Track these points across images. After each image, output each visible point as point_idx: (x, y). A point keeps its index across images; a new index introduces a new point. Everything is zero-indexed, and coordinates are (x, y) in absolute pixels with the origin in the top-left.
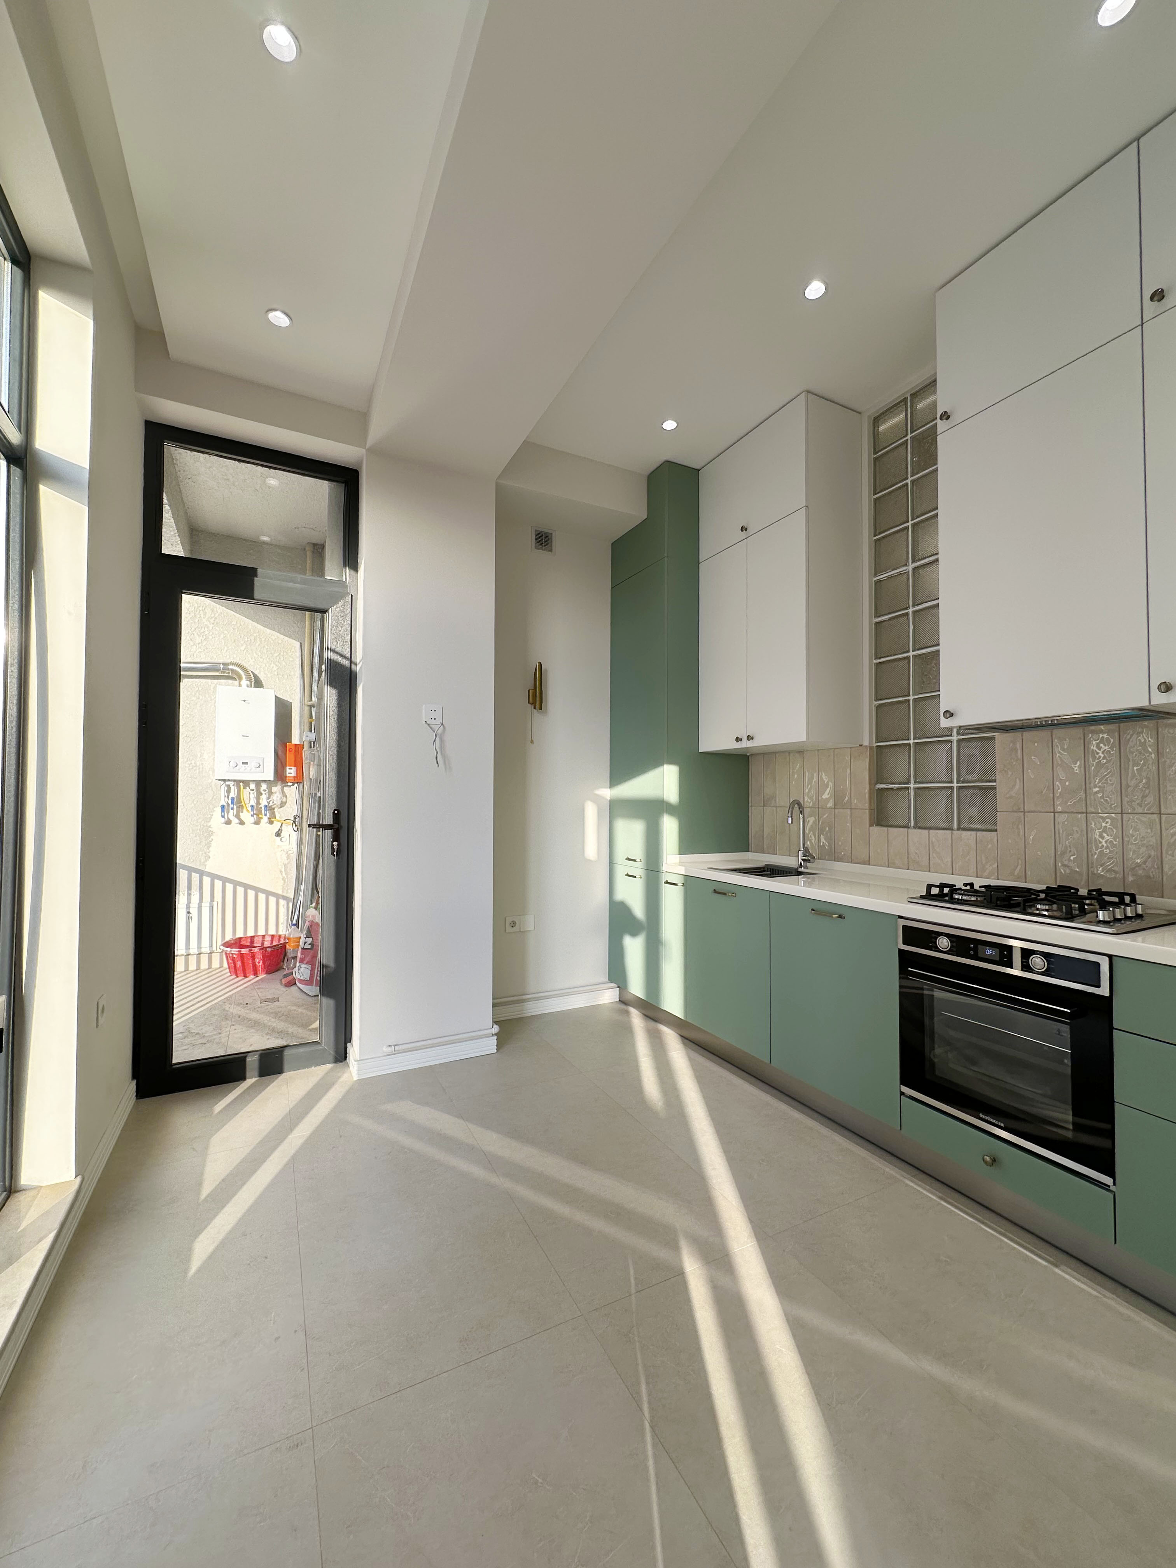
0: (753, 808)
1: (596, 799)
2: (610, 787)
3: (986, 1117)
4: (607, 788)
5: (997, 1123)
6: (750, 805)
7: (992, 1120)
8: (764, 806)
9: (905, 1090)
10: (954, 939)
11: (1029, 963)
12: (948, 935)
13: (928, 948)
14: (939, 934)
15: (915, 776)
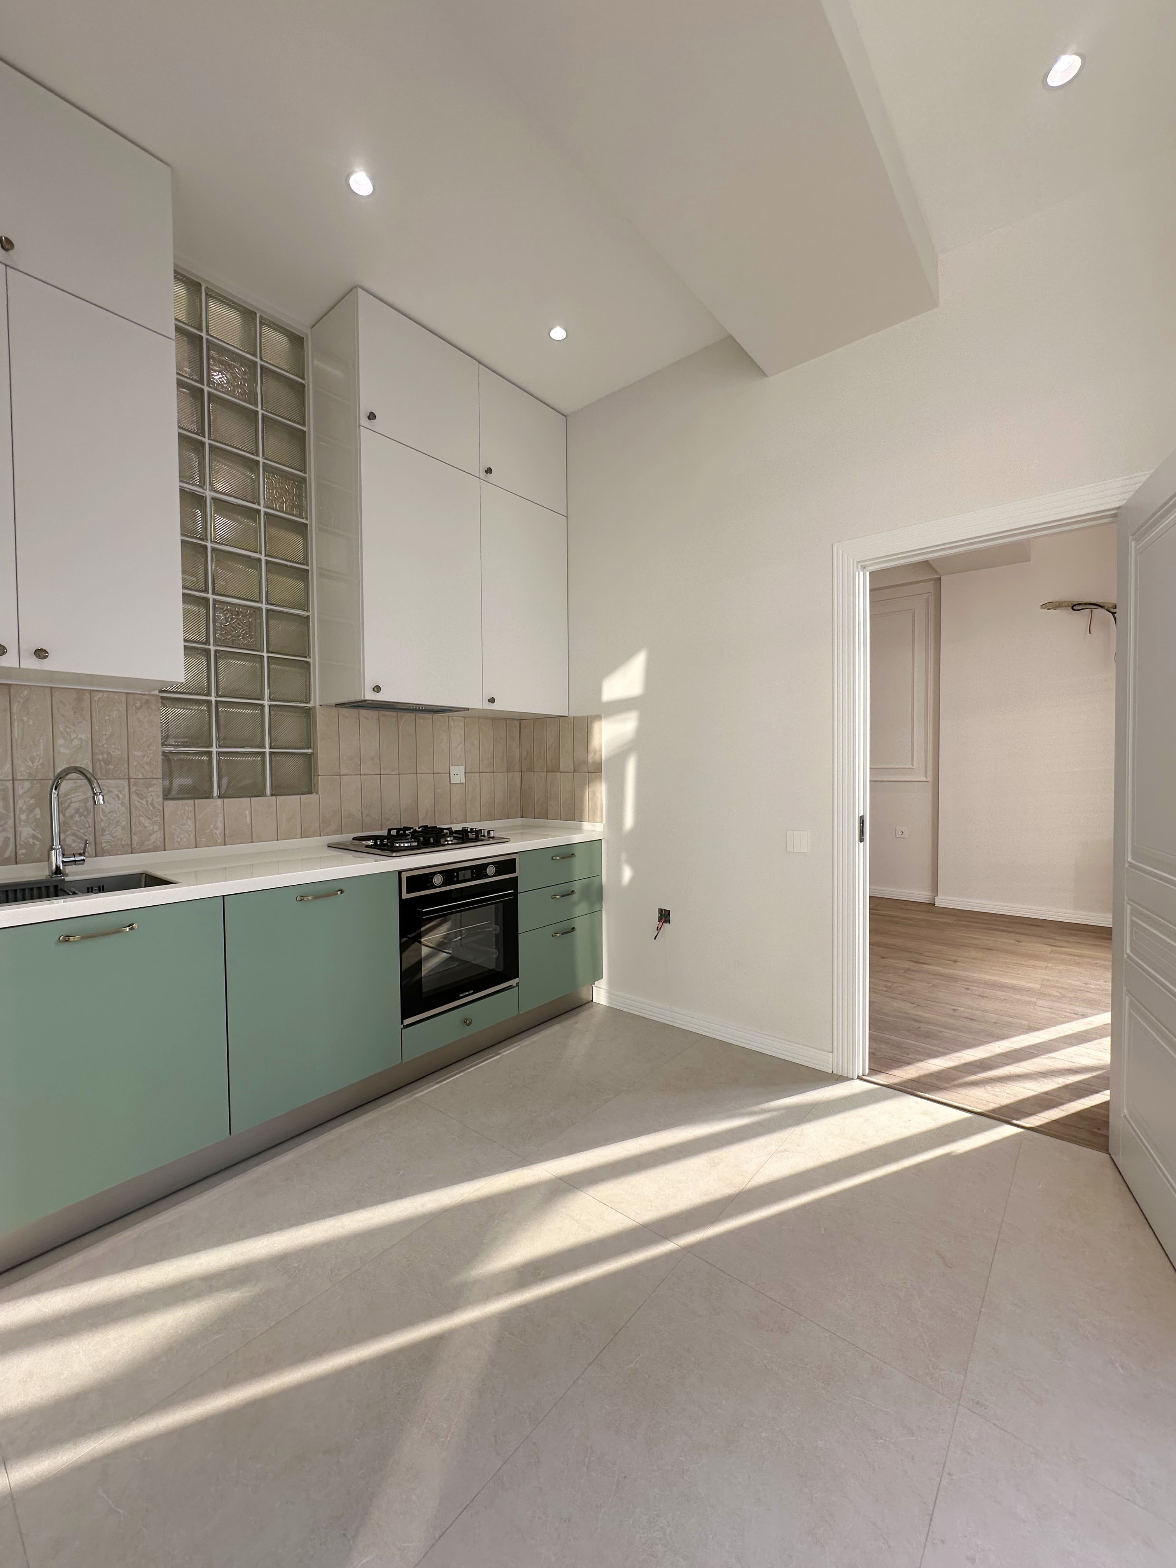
3: (463, 994)
5: (468, 993)
7: (466, 993)
9: (407, 1022)
10: (444, 874)
11: (486, 872)
12: (440, 872)
13: (428, 889)
14: (434, 874)
15: (218, 739)
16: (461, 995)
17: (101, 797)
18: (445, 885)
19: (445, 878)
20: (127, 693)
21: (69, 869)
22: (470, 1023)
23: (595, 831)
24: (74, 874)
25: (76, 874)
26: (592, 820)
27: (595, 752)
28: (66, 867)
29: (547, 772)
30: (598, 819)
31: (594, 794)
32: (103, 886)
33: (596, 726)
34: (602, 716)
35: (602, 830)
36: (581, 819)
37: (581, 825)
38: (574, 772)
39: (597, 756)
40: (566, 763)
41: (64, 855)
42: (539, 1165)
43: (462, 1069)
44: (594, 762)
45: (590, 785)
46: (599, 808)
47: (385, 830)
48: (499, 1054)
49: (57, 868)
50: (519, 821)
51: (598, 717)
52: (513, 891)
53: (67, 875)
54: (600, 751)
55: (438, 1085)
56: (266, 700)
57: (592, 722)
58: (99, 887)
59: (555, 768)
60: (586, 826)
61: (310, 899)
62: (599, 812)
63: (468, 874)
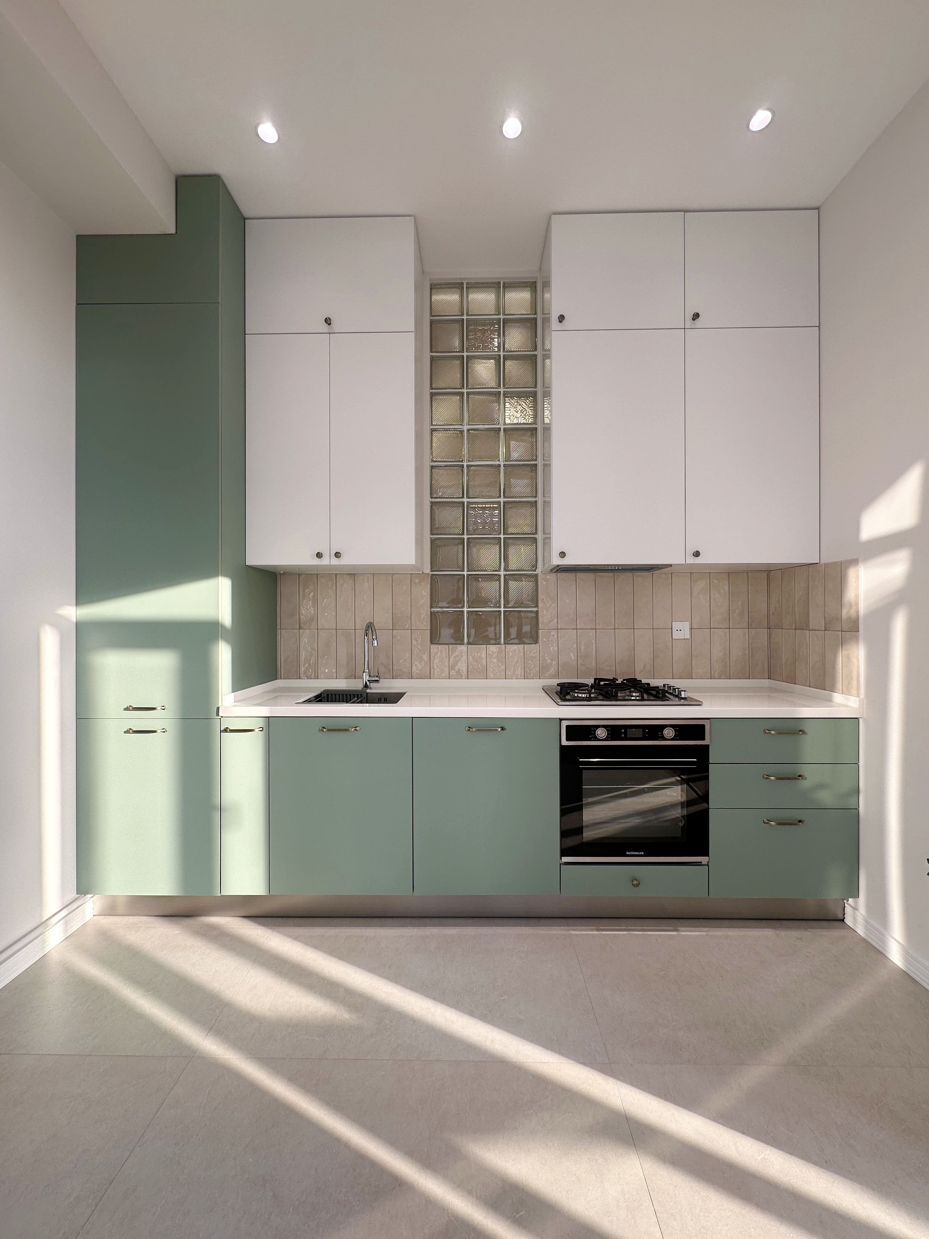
0: (283, 632)
1: (57, 623)
2: (77, 604)
3: (631, 853)
4: (71, 605)
5: (637, 853)
6: (279, 627)
7: (635, 853)
8: (300, 628)
9: (565, 859)
10: (610, 729)
11: (663, 734)
12: (604, 726)
13: (590, 740)
14: (598, 727)
15: (468, 602)
16: (627, 853)
17: (376, 641)
18: (610, 739)
19: (610, 732)
20: (411, 574)
21: (372, 685)
22: (638, 885)
23: (847, 706)
24: (375, 689)
25: (375, 688)
26: (847, 692)
27: (851, 606)
28: (371, 684)
29: (795, 629)
30: (854, 692)
31: (849, 658)
32: (386, 698)
33: (852, 573)
34: (860, 559)
35: (858, 707)
36: (832, 689)
37: (831, 696)
38: (825, 630)
39: (853, 612)
40: (816, 619)
41: (370, 676)
42: (619, 1083)
43: (629, 928)
44: (849, 618)
45: (844, 647)
46: (855, 677)
47: (592, 679)
48: (677, 930)
49: (366, 683)
50: (766, 683)
51: (854, 562)
52: (695, 760)
53: (371, 688)
54: (857, 604)
55: (596, 933)
56: (502, 571)
57: (847, 568)
58: (385, 698)
59: (804, 625)
60: (838, 698)
61: (474, 731)
62: (855, 683)
63: (640, 733)
